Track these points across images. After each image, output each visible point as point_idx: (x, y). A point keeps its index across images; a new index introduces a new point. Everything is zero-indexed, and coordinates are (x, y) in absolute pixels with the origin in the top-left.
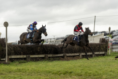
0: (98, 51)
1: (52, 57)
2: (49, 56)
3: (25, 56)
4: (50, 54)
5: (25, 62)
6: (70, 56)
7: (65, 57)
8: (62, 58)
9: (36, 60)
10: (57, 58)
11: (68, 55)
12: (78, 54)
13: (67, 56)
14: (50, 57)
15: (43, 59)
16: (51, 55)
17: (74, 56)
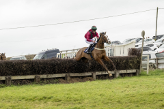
0: (125, 68)
1: (47, 79)
2: (42, 76)
3: (3, 78)
4: (43, 74)
5: (2, 87)
6: (76, 77)
7: (69, 78)
8: (62, 80)
9: (22, 82)
10: (55, 81)
11: (72, 75)
12: (90, 74)
13: (72, 77)
14: (43, 79)
15: (32, 81)
16: (45, 76)
17: (83, 77)
